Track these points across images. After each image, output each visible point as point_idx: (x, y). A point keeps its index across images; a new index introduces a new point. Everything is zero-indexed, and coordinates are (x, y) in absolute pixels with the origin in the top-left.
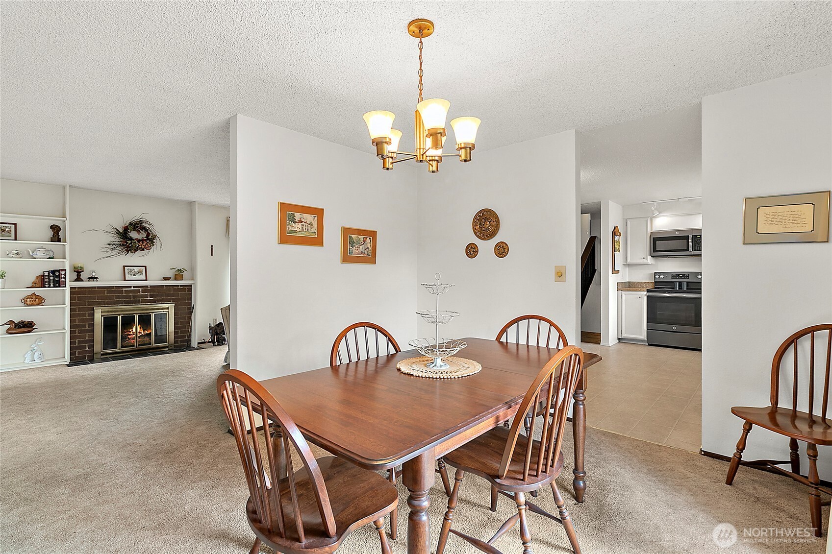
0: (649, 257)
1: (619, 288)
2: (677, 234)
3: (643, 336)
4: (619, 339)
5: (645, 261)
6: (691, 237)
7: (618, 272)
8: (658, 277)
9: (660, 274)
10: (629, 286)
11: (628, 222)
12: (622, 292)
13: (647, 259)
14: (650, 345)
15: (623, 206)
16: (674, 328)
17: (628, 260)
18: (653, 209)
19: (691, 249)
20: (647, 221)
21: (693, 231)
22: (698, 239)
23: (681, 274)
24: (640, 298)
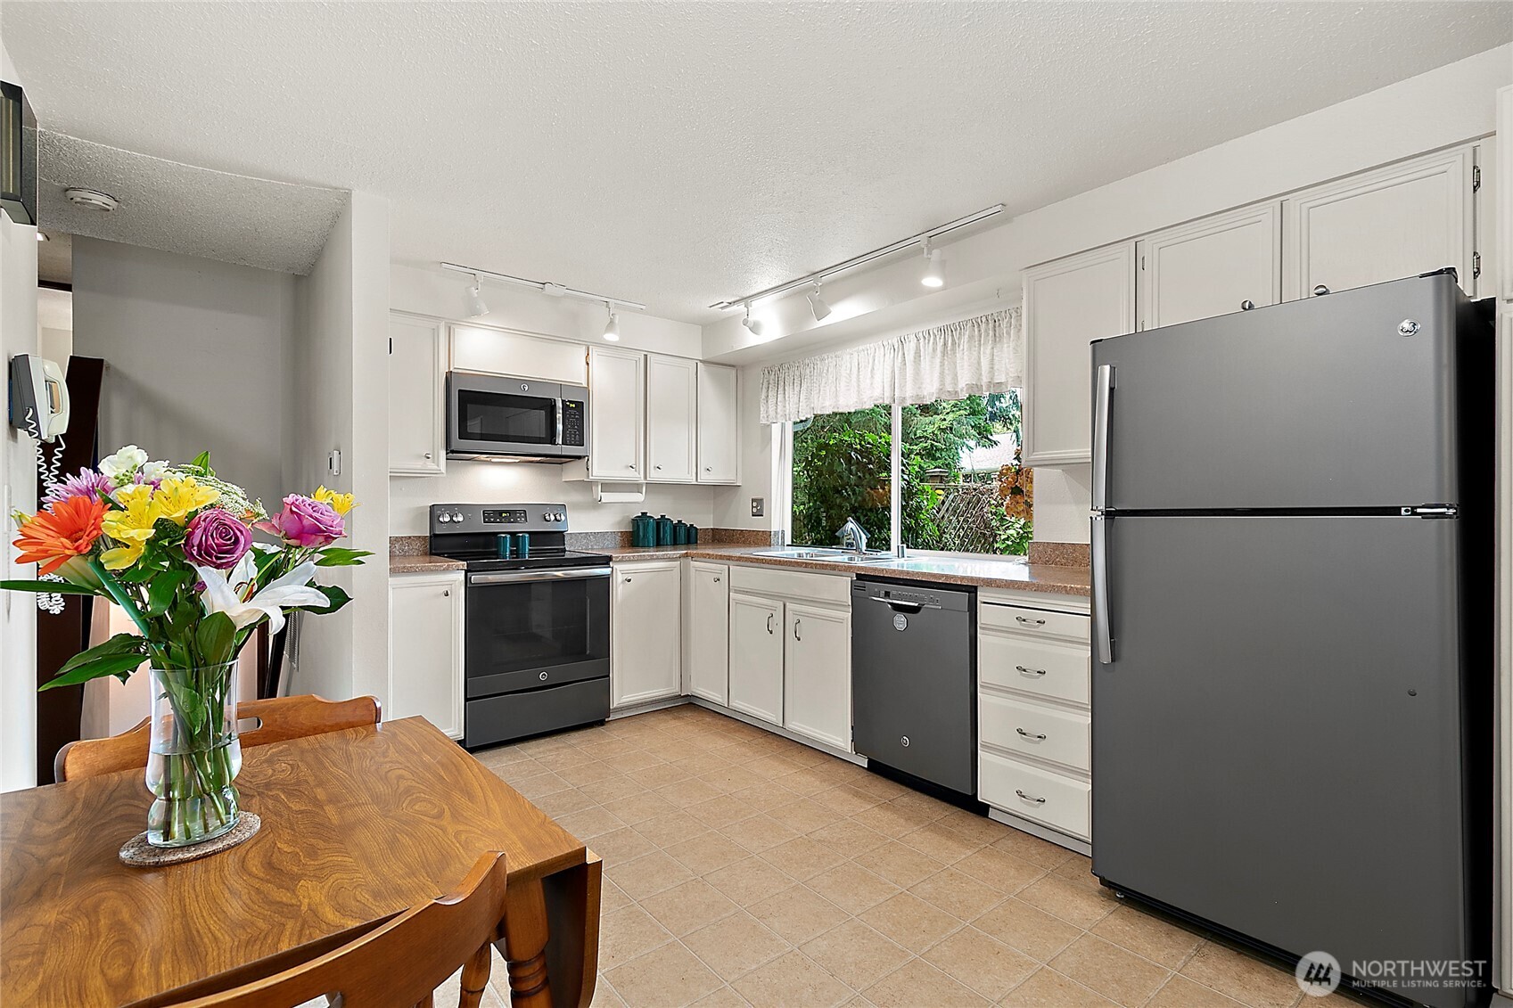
0: (443, 454)
2: (526, 391)
3: (453, 726)
5: (430, 465)
6: (560, 404)
8: (447, 520)
9: (452, 509)
13: (434, 462)
14: (474, 750)
18: (474, 292)
19: (560, 438)
20: (435, 332)
21: (561, 387)
22: (573, 412)
23: (506, 512)
24: (447, 595)
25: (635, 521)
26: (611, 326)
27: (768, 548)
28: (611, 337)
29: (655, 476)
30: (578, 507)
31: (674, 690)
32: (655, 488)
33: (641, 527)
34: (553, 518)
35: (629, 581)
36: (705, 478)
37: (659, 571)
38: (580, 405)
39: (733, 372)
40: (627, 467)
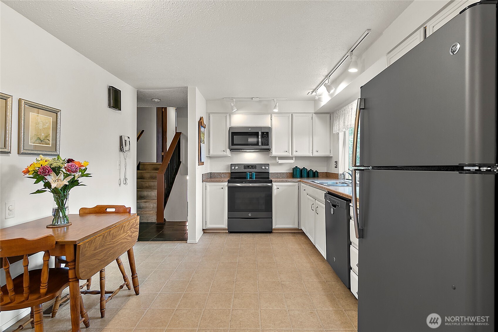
0: (228, 150)
1: (203, 179)
2: (249, 130)
3: (224, 225)
4: (203, 230)
5: (225, 153)
6: (260, 133)
7: (203, 164)
8: (234, 168)
9: (235, 165)
10: (210, 177)
11: (211, 116)
12: (207, 183)
13: (226, 152)
14: (231, 232)
15: (206, 101)
16: (250, 215)
17: (211, 152)
18: (232, 104)
19: (260, 144)
20: (226, 117)
21: (261, 128)
22: (265, 135)
23: (250, 166)
24: (222, 188)
25: (293, 169)
26: (275, 107)
27: (338, 180)
28: (276, 110)
29: (295, 154)
30: (274, 165)
31: (296, 226)
32: (298, 158)
33: (295, 171)
34: (264, 168)
35: (278, 188)
36: (316, 154)
37: (290, 186)
38: (267, 133)
39: (328, 115)
40: (285, 152)
